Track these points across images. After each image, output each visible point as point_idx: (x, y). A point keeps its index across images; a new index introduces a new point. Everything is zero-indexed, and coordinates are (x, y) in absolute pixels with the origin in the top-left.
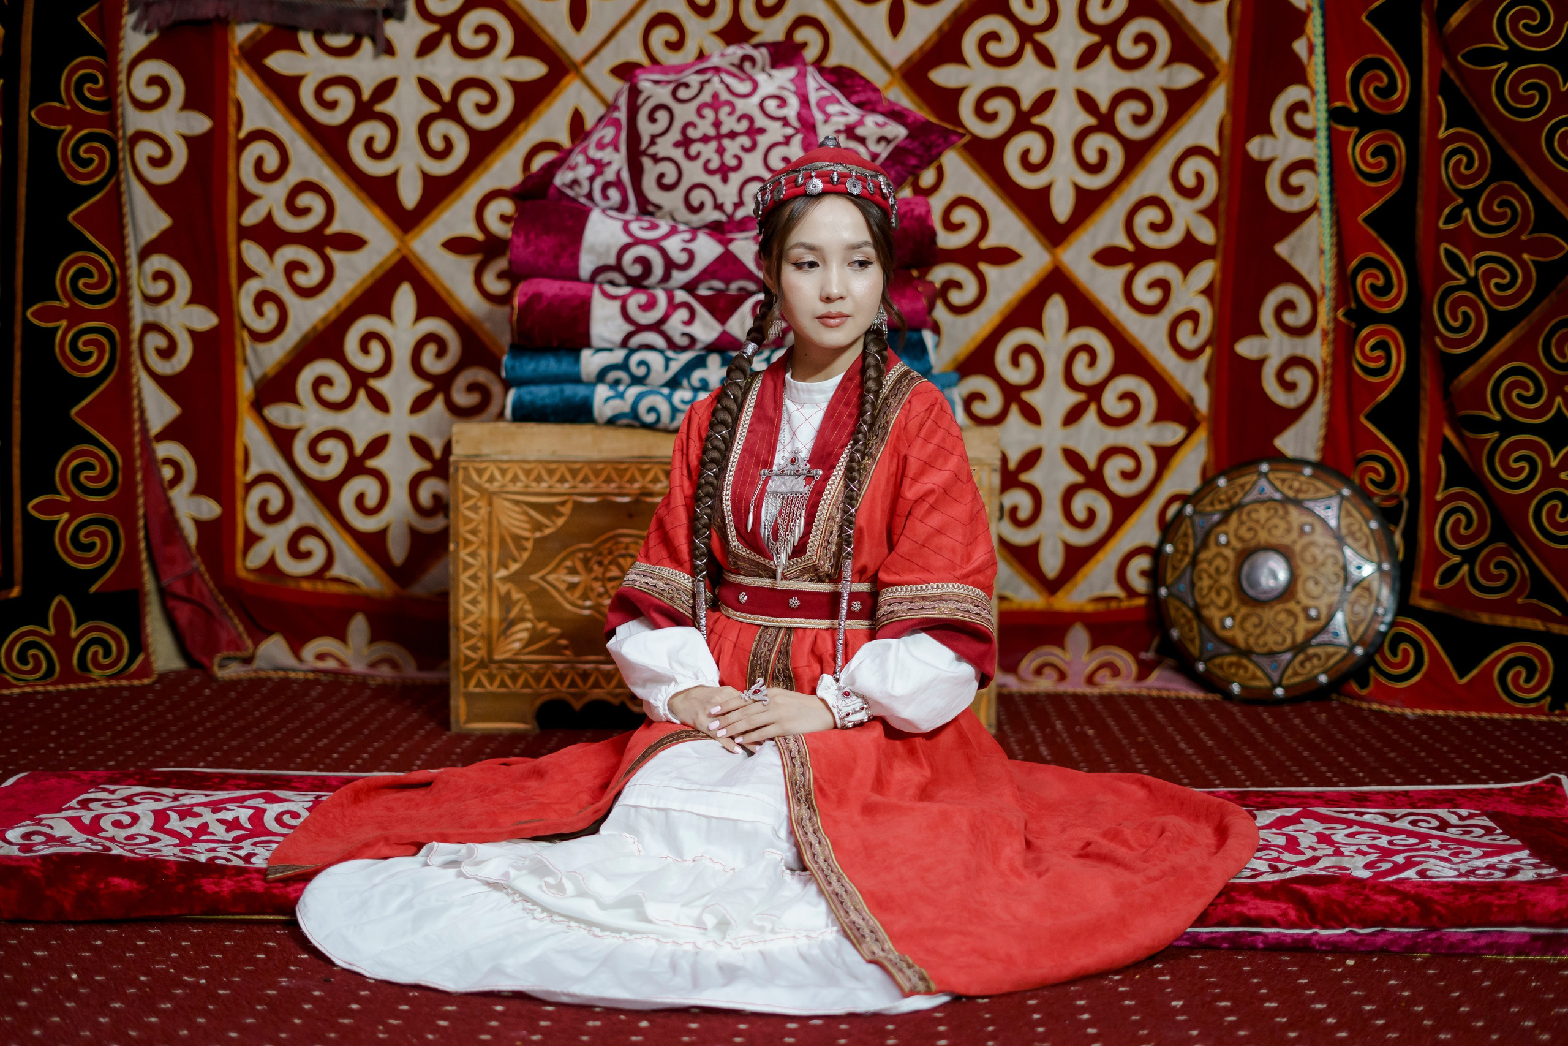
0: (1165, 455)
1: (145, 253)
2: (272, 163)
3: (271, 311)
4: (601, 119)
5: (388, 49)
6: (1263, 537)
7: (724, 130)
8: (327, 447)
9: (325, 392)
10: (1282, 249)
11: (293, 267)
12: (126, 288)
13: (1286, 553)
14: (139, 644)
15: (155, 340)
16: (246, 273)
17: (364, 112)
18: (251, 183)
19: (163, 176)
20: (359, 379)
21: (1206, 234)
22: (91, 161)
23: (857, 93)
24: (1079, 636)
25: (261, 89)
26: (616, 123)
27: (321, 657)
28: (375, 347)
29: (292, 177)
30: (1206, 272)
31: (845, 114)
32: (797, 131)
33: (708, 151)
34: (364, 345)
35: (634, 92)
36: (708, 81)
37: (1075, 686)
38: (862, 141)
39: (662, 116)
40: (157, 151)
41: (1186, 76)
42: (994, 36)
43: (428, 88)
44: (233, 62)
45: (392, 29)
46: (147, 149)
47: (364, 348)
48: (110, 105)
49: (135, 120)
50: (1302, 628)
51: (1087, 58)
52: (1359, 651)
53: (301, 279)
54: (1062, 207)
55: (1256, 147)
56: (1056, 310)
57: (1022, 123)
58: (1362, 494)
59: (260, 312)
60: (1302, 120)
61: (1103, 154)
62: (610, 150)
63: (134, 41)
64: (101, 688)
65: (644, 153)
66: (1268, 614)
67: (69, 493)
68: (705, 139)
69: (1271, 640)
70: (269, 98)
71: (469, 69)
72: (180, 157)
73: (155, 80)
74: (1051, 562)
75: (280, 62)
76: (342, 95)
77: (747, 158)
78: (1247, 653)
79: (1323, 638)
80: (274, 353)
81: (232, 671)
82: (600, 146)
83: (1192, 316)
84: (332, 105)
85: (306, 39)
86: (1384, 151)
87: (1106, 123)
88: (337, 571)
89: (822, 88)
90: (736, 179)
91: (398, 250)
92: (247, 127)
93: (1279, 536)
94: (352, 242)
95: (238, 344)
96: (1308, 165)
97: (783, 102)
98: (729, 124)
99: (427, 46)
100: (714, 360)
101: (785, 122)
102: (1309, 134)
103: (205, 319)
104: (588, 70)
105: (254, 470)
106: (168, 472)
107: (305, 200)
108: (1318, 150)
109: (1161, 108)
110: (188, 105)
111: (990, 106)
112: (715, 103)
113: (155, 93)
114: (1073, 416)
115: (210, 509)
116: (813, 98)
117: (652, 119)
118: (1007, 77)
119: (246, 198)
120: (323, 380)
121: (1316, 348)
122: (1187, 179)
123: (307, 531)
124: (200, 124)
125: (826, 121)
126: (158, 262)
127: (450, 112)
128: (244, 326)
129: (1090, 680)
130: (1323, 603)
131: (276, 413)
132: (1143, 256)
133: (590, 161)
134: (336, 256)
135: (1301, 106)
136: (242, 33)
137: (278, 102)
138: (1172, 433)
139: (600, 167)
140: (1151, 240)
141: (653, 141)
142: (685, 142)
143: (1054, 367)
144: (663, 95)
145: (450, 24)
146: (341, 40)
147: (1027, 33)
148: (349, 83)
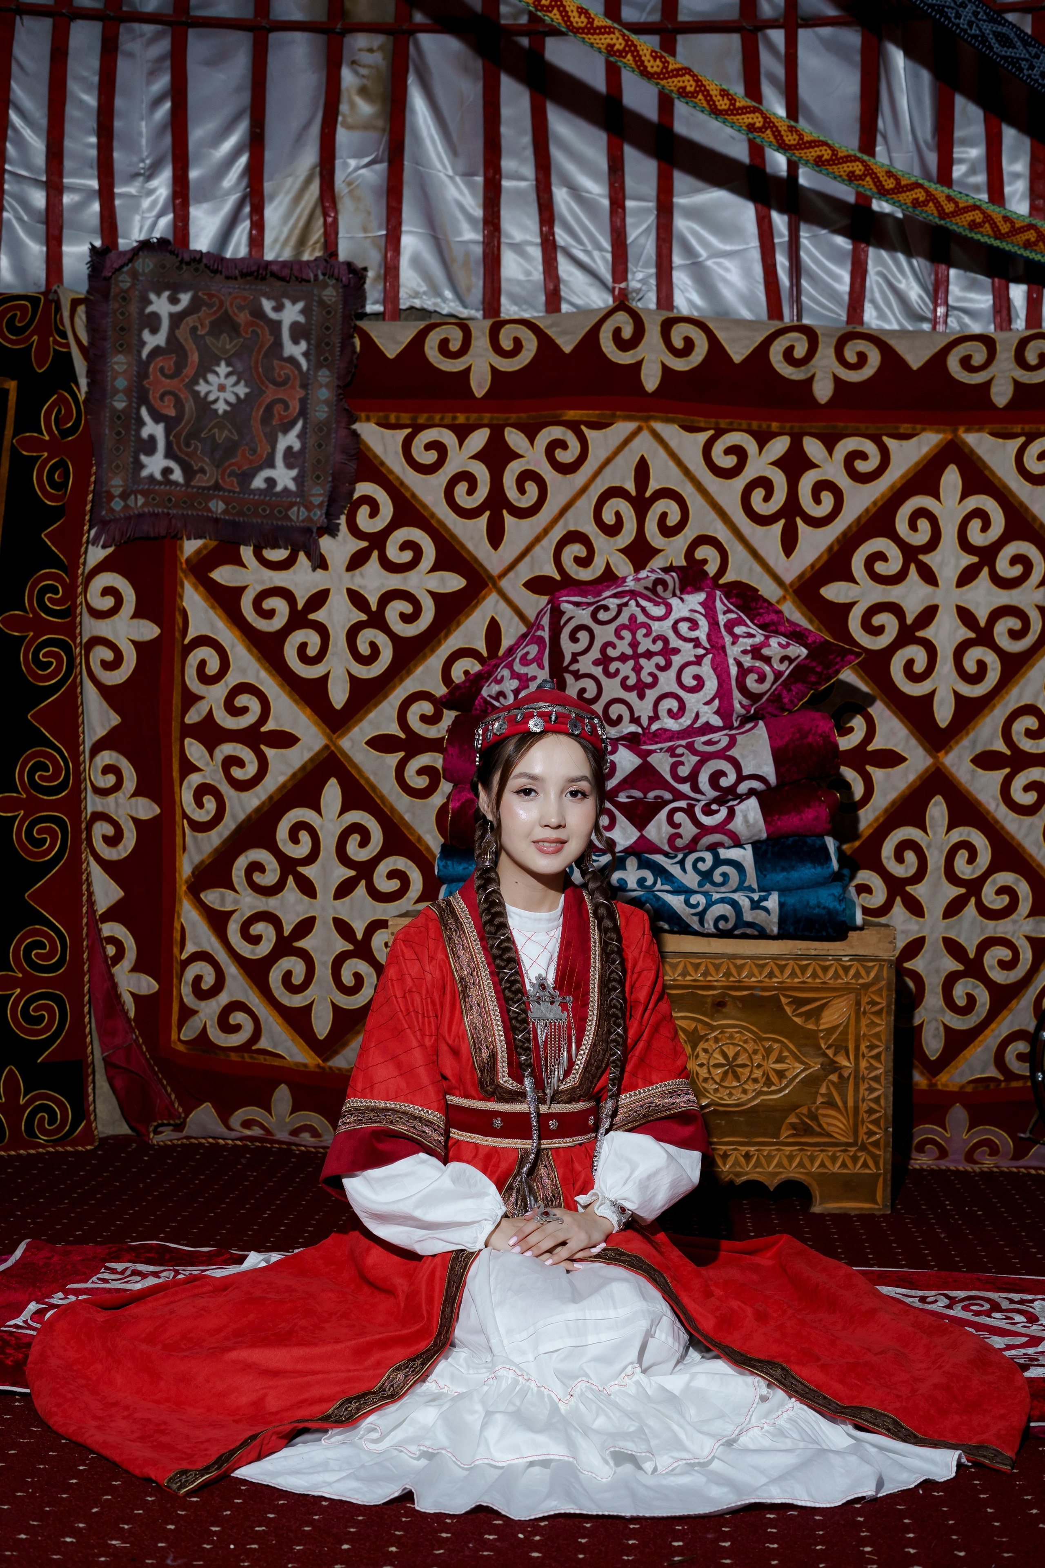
1: (97, 748)
2: (213, 667)
3: (210, 803)
4: (524, 636)
5: (321, 563)
7: (641, 650)
8: (258, 928)
9: (257, 877)
11: (232, 761)
12: (78, 781)
14: (82, 1111)
15: (102, 829)
16: (189, 768)
17: (298, 620)
18: (195, 685)
19: (116, 678)
20: (288, 865)
22: (50, 664)
23: (761, 615)
24: (958, 1114)
25: (206, 600)
26: (540, 641)
27: (247, 1124)
28: (304, 836)
29: (232, 679)
31: (753, 636)
32: (708, 651)
33: (626, 669)
34: (294, 834)
35: (557, 613)
36: (626, 604)
37: (955, 1163)
38: (767, 660)
39: (583, 636)
40: (109, 655)
42: (880, 556)
43: (357, 599)
44: (181, 574)
45: (326, 544)
46: (103, 653)
47: (294, 839)
48: (70, 613)
49: (91, 627)
51: (965, 577)
53: (237, 773)
54: (944, 713)
56: (937, 810)
57: (906, 636)
59: (200, 805)
61: (982, 665)
62: (534, 665)
63: (93, 554)
64: (48, 1153)
65: (566, 670)
67: (21, 969)
68: (623, 658)
70: (213, 607)
71: (395, 581)
72: (130, 660)
73: (108, 591)
74: (932, 1045)
75: (223, 575)
76: (278, 604)
77: (662, 676)
80: (211, 842)
81: (165, 1137)
82: (525, 662)
84: (270, 614)
85: (247, 553)
87: (984, 637)
88: (263, 1043)
89: (729, 611)
90: (651, 695)
91: (326, 747)
92: (192, 634)
94: (285, 740)
95: (179, 832)
97: (694, 625)
98: (646, 644)
99: (357, 561)
100: (632, 863)
101: (697, 643)
103: (146, 809)
104: (504, 583)
105: (190, 948)
106: (111, 950)
107: (242, 700)
109: (1036, 624)
110: (138, 614)
111: (878, 620)
112: (633, 625)
113: (108, 602)
114: (953, 909)
115: (147, 985)
116: (722, 619)
117: (574, 639)
118: (893, 594)
119: (192, 699)
120: (256, 867)
123: (236, 1006)
124: (149, 631)
125: (734, 643)
126: (108, 757)
127: (377, 620)
128: (185, 815)
129: (969, 1157)
131: (212, 897)
132: (1019, 761)
133: (515, 675)
134: (270, 753)
136: (191, 547)
137: (220, 611)
139: (524, 681)
140: (1027, 745)
141: (575, 658)
142: (604, 661)
143: (936, 860)
144: (583, 616)
145: (378, 540)
146: (278, 555)
147: (910, 553)
148: (285, 593)
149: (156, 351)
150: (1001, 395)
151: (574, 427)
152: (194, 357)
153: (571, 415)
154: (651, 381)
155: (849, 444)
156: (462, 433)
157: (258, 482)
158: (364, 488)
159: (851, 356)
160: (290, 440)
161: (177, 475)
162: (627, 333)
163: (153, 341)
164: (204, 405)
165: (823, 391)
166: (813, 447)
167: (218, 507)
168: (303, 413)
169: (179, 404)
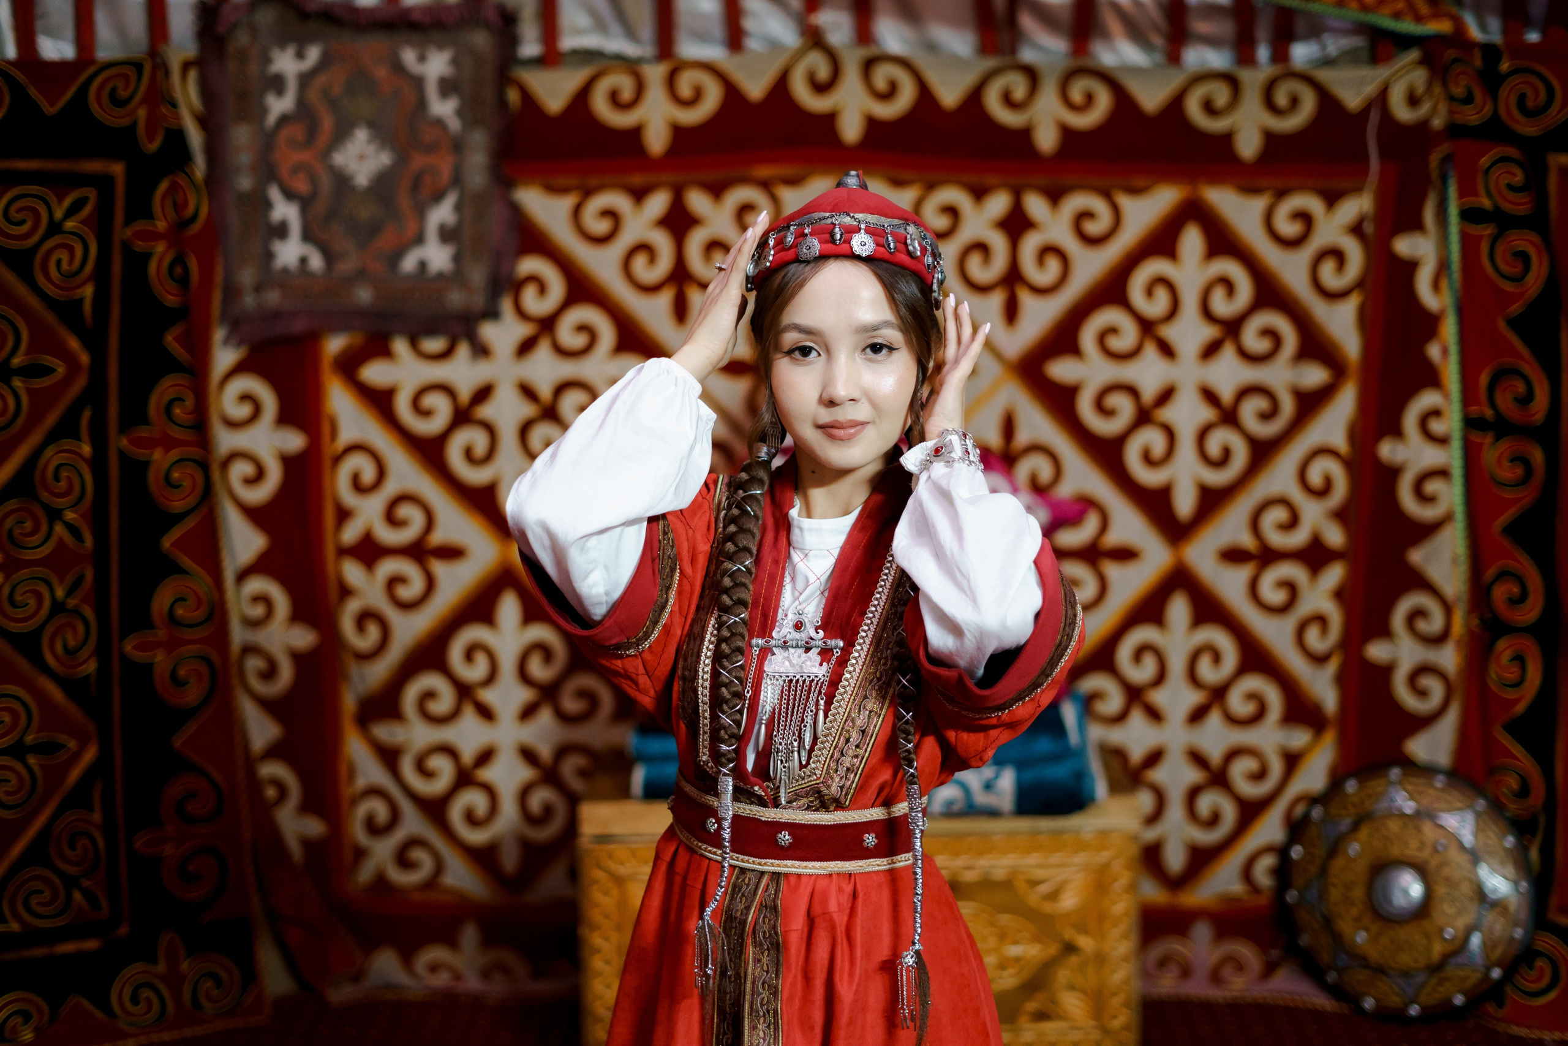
0: (1292, 760)
1: (243, 575)
2: (368, 475)
3: (373, 629)
5: (481, 351)
6: (1395, 851)
8: (434, 762)
9: (431, 706)
10: (1416, 556)
11: (394, 582)
12: (223, 612)
13: (1422, 871)
14: (250, 974)
15: (254, 664)
17: (462, 417)
18: (348, 497)
19: (257, 495)
20: (464, 691)
21: (1335, 537)
22: (183, 484)
24: (1202, 932)
27: (434, 968)
28: (480, 658)
29: (391, 488)
30: (1334, 575)
34: (469, 655)
37: (1198, 988)
40: (250, 470)
41: (1315, 376)
42: (1113, 330)
43: (528, 392)
44: (325, 373)
45: (489, 332)
46: (240, 469)
47: (469, 659)
48: (202, 426)
49: (226, 441)
50: (1437, 949)
51: (1210, 351)
52: (1496, 973)
53: (402, 592)
54: (1185, 504)
55: (1387, 450)
56: (1179, 609)
57: (1143, 417)
58: (1496, 807)
59: (362, 631)
60: (1437, 427)
61: (1227, 449)
63: (224, 357)
64: (216, 1032)
66: (1402, 933)
69: (1405, 959)
70: (364, 409)
71: (569, 370)
72: (274, 475)
73: (246, 397)
74: (1175, 859)
75: (374, 373)
76: (439, 402)
78: (1381, 970)
79: (1460, 960)
80: (378, 672)
81: (344, 993)
83: (1321, 620)
84: (429, 414)
85: (400, 346)
86: (1521, 459)
87: (1229, 417)
88: (446, 881)
91: (501, 560)
92: (343, 441)
93: (1412, 850)
94: (452, 553)
95: (342, 665)
96: (1443, 473)
99: (525, 348)
102: (1442, 441)
103: (303, 638)
105: (361, 784)
106: (272, 793)
107: (404, 511)
108: (1453, 457)
109: (1288, 406)
110: (281, 421)
111: (1110, 402)
114: (1197, 716)
115: (314, 827)
118: (1128, 372)
120: (428, 695)
121: (1449, 658)
122: (1315, 477)
123: (414, 842)
124: (294, 441)
126: (257, 585)
127: (550, 414)
128: (346, 644)
129: (1212, 981)
130: (1461, 922)
131: (384, 732)
132: (1267, 556)
134: (437, 567)
135: (1436, 413)
136: (335, 345)
137: (372, 412)
138: (1299, 738)
140: (1277, 540)
143: (1177, 664)
145: (547, 325)
146: (434, 345)
147: (1147, 327)
148: (446, 389)
149: (284, 120)
150: (1248, 146)
151: (766, 185)
152: (327, 123)
153: (763, 171)
154: (851, 130)
155: (1077, 201)
156: (639, 195)
157: (409, 263)
158: (530, 265)
159: (1077, 96)
160: (442, 213)
161: (316, 262)
162: (823, 73)
163: (279, 105)
164: (342, 180)
165: (1046, 140)
166: (1035, 205)
167: (364, 295)
168: (457, 180)
169: (313, 180)
